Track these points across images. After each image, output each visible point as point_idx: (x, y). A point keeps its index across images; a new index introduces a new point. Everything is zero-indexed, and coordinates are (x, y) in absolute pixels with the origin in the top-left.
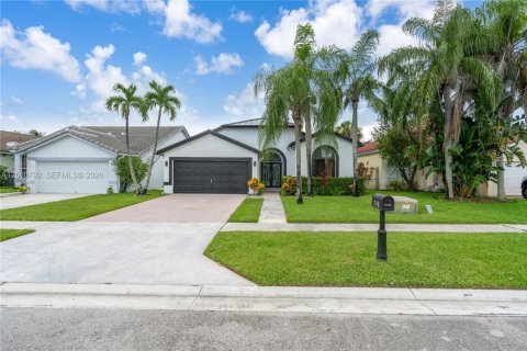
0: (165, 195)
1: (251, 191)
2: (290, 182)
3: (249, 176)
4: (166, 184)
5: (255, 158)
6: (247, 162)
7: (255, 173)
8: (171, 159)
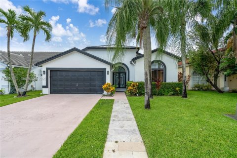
0: (43, 95)
1: (105, 93)
2: (134, 86)
3: (104, 81)
4: (44, 87)
5: (108, 68)
6: (102, 72)
7: (109, 79)
8: (47, 69)
